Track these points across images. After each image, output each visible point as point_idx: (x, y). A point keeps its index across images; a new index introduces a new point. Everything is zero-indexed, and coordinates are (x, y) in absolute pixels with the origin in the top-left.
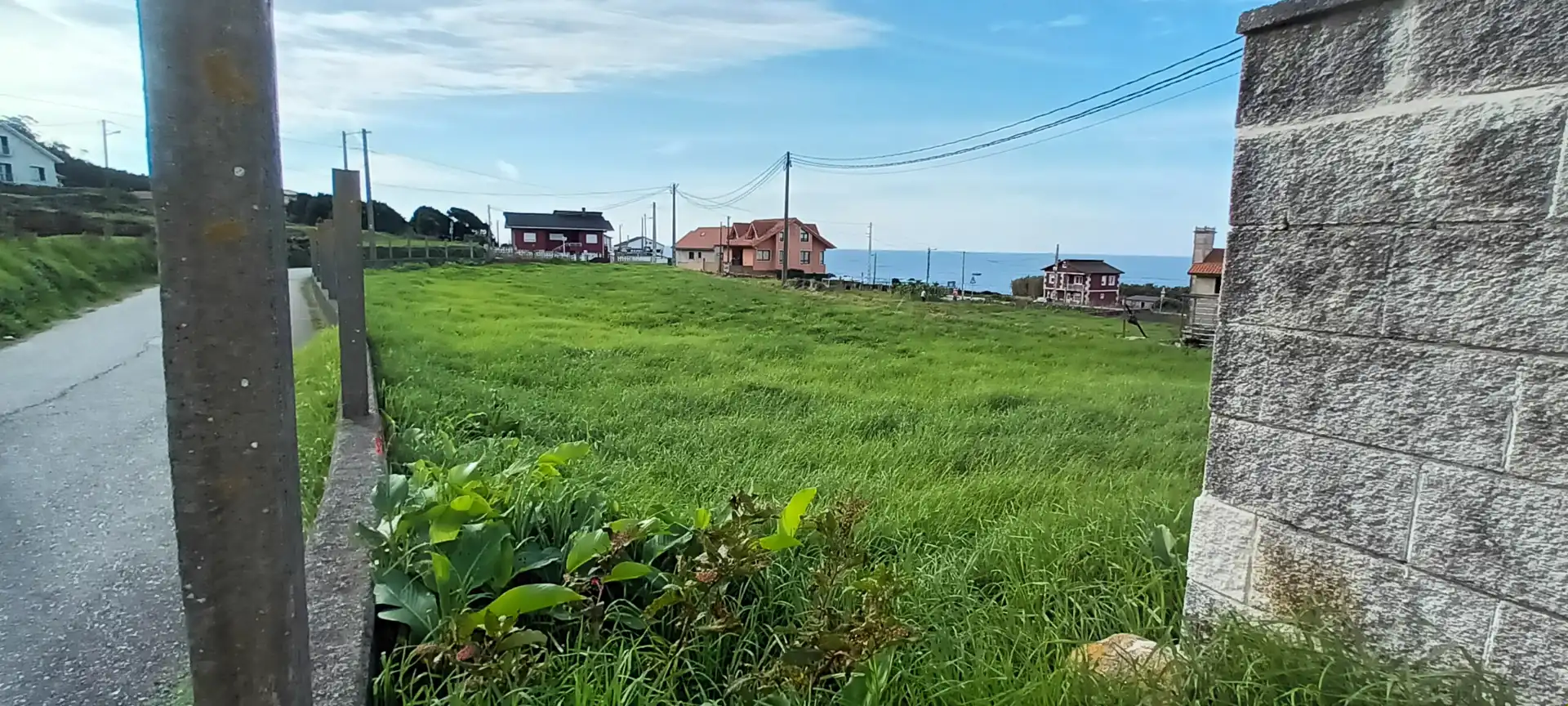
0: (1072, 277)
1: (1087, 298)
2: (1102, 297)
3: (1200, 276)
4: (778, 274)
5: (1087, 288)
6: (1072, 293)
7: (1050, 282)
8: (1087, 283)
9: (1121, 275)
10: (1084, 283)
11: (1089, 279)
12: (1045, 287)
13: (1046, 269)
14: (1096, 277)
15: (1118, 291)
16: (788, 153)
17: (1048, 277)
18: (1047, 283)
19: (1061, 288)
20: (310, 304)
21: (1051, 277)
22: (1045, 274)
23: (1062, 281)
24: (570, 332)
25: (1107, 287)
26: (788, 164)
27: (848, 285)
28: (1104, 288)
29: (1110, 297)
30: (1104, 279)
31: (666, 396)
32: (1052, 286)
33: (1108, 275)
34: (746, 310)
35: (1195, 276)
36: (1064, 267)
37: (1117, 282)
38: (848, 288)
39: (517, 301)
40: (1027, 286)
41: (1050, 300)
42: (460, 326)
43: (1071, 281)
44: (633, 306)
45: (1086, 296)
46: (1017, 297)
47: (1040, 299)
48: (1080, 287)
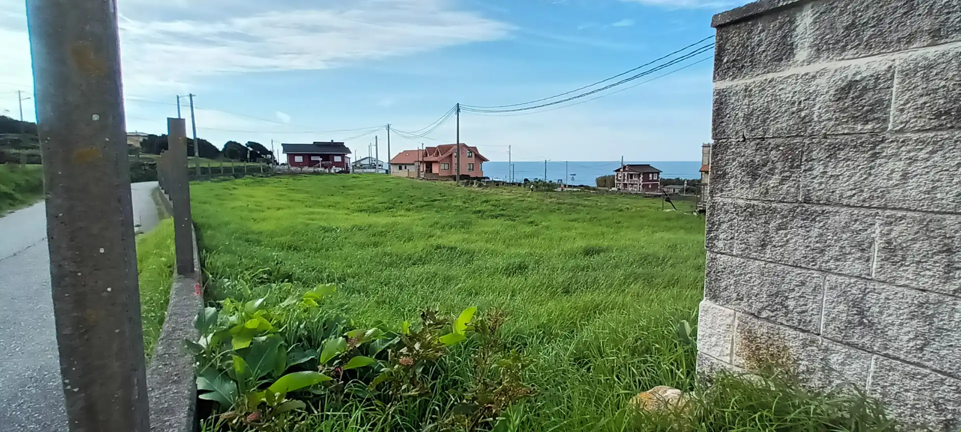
0: (631, 175)
1: (641, 187)
2: (650, 187)
3: (706, 172)
4: (454, 178)
5: (641, 182)
6: (632, 184)
7: (619, 178)
8: (641, 178)
9: (660, 173)
10: (639, 179)
11: (642, 176)
12: (616, 182)
13: (616, 171)
14: (646, 175)
15: (659, 183)
16: (458, 104)
17: (617, 175)
18: (617, 179)
19: (626, 182)
20: (157, 203)
21: (620, 175)
22: (615, 173)
23: (626, 178)
24: (325, 216)
25: (653, 180)
26: (458, 110)
27: (497, 184)
28: (650, 181)
29: (655, 187)
30: (651, 175)
31: (385, 254)
32: (620, 180)
33: (653, 173)
34: (435, 200)
35: (704, 173)
36: (626, 169)
37: (658, 177)
38: (497, 185)
39: (291, 198)
40: (605, 181)
41: (619, 189)
42: (255, 215)
43: (631, 178)
44: (365, 199)
45: (641, 186)
46: (599, 188)
47: (613, 189)
48: (637, 181)
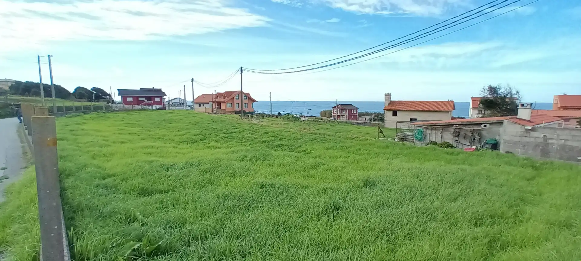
0: (342, 110)
1: (347, 118)
2: (352, 117)
3: (387, 110)
4: (237, 113)
5: (347, 114)
6: (342, 116)
7: (335, 112)
8: (347, 112)
9: (358, 109)
10: (346, 112)
11: (348, 111)
12: (333, 114)
13: (333, 108)
14: (350, 110)
15: (357, 115)
16: (242, 67)
17: (334, 111)
18: (333, 113)
19: (338, 115)
21: (335, 110)
22: (332, 109)
23: (338, 112)
25: (354, 114)
26: (242, 72)
27: (263, 116)
28: (353, 114)
29: (355, 118)
30: (352, 110)
32: (336, 113)
33: (354, 109)
35: (386, 110)
36: (339, 107)
37: (357, 112)
39: (129, 132)
40: (326, 113)
41: (335, 119)
42: (104, 150)
43: (342, 112)
45: (347, 117)
46: (323, 118)
47: (331, 118)
48: (345, 114)
